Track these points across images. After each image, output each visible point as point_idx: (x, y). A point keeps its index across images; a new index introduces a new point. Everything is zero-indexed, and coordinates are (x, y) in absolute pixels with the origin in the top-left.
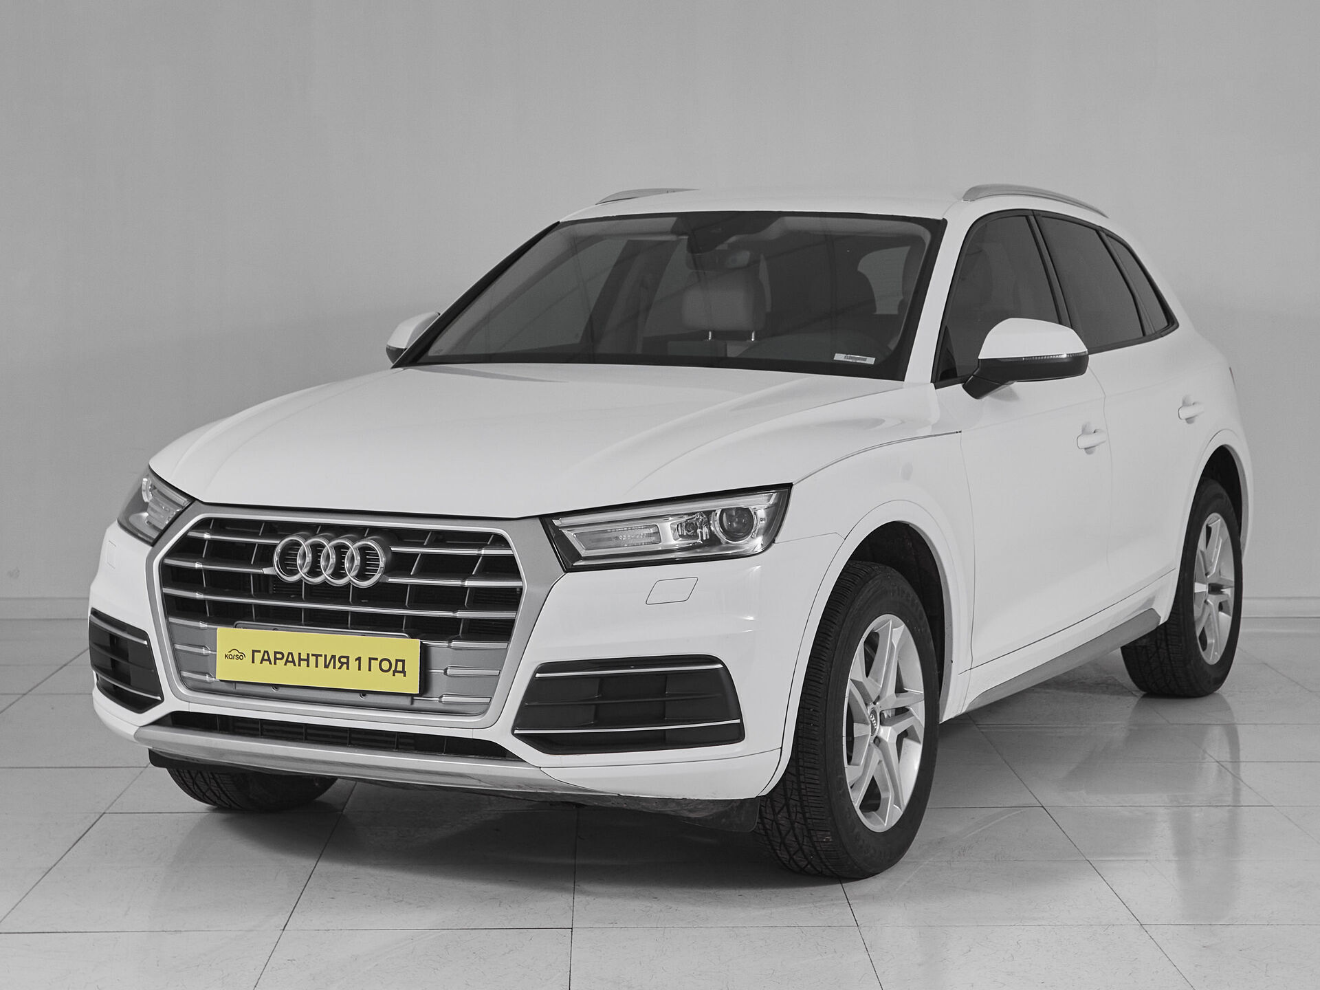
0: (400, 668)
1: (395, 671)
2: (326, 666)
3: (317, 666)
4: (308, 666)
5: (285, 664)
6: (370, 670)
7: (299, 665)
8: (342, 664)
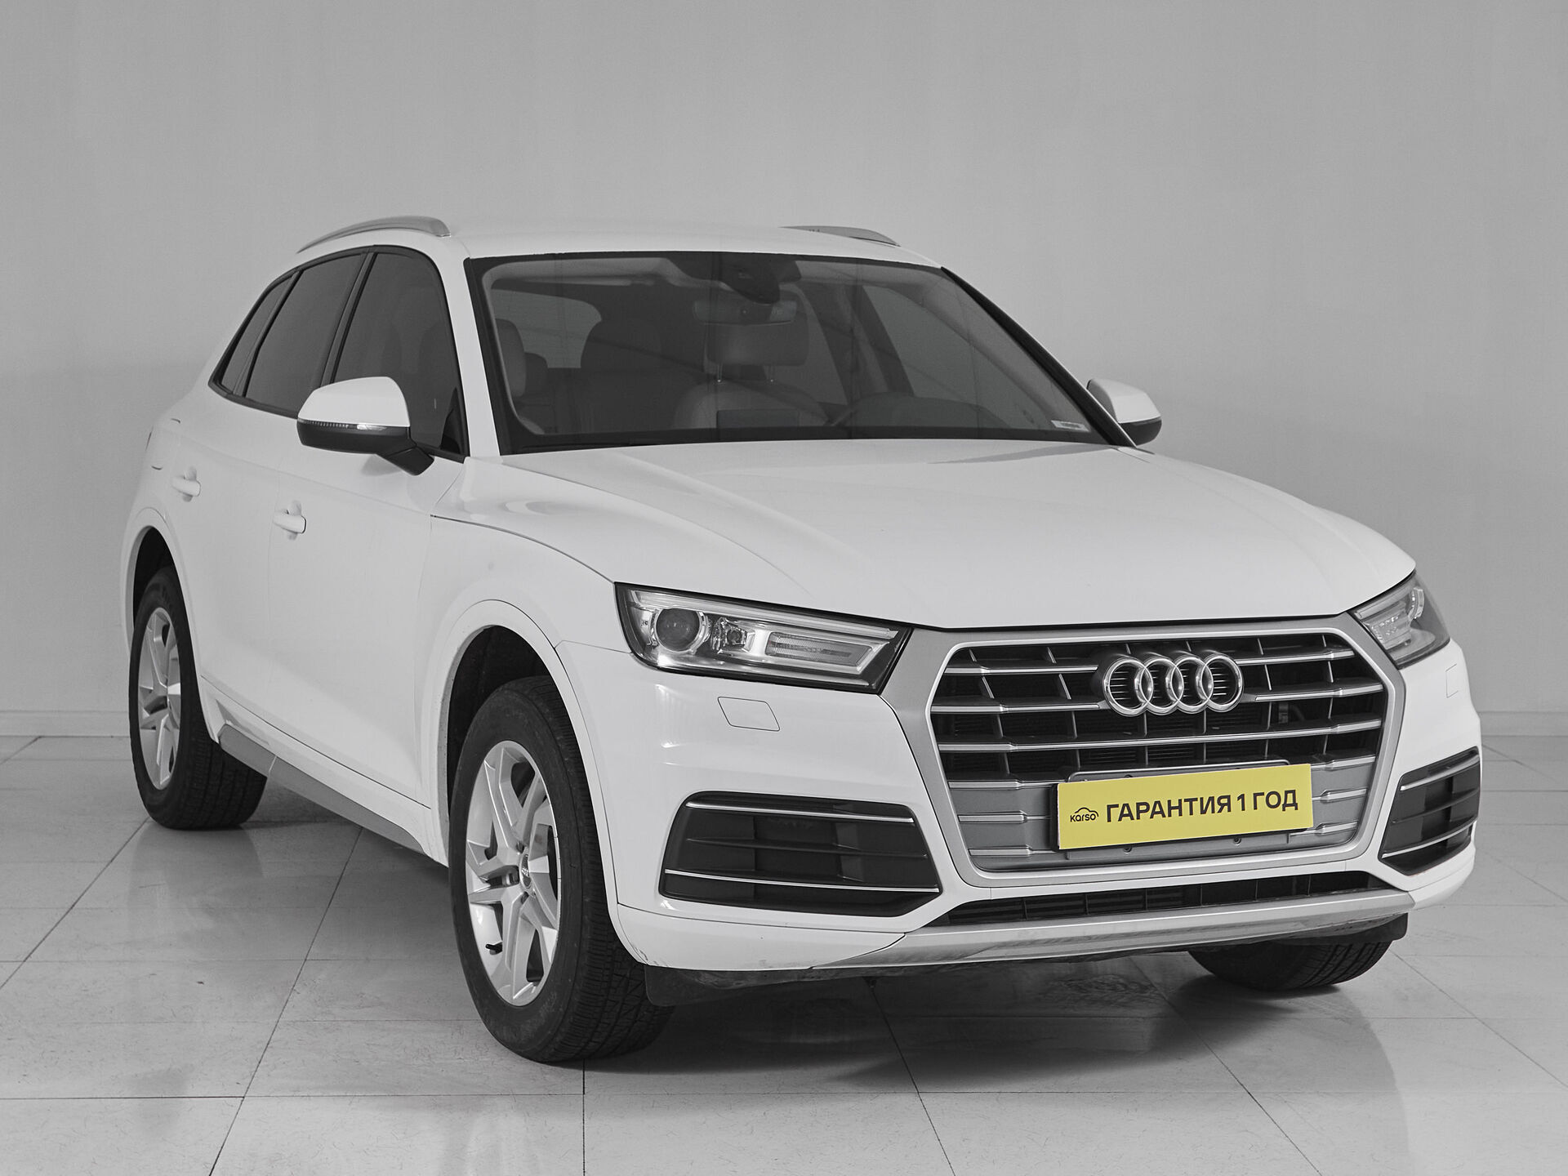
0: (1290, 801)
1: (1285, 805)
2: (1203, 812)
3: (1191, 813)
4: (1180, 814)
5: (1152, 817)
6: (1255, 808)
7: (1170, 815)
8: (1222, 806)
